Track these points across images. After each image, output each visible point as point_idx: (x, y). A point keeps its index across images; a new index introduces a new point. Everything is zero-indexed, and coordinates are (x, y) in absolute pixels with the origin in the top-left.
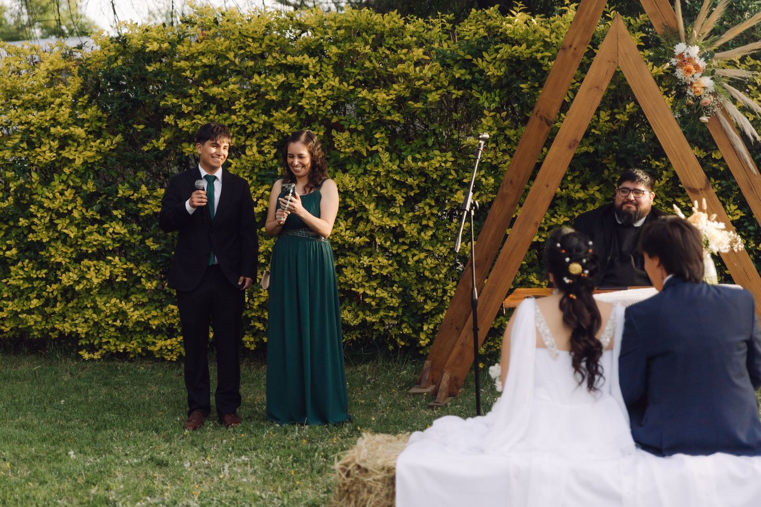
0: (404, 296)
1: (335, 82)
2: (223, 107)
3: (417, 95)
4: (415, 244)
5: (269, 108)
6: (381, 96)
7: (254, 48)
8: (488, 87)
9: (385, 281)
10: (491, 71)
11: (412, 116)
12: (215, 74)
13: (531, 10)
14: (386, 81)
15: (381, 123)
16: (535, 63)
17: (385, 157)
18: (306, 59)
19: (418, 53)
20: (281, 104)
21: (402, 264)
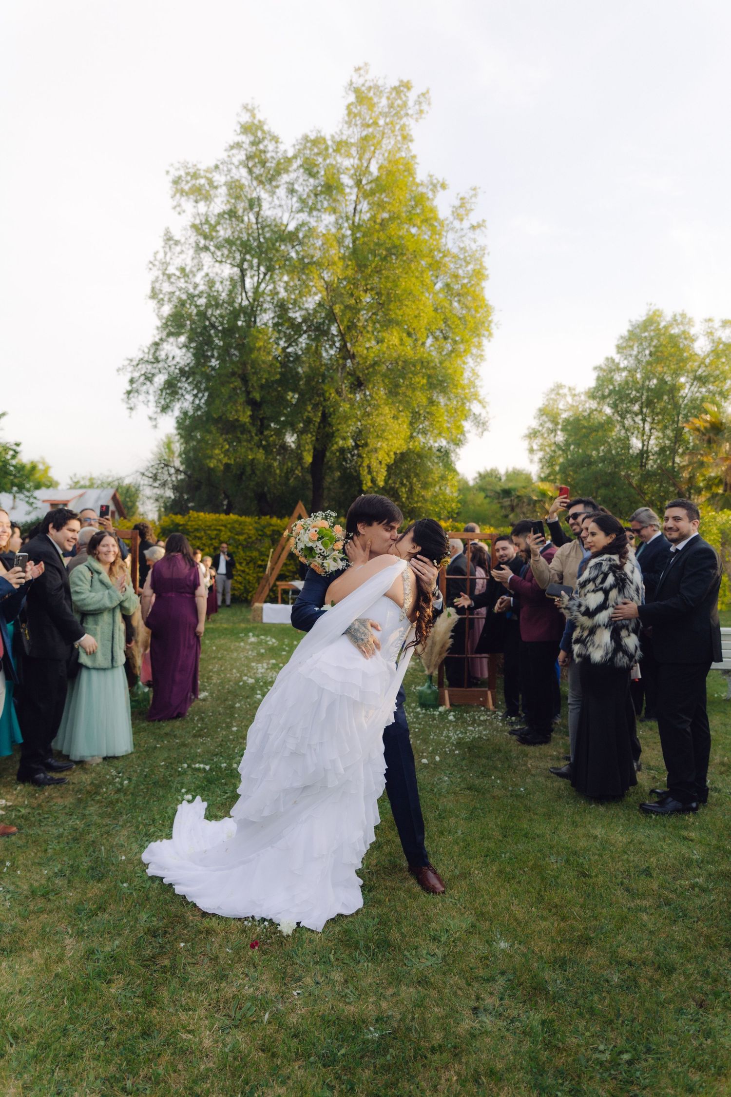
0: (245, 587)
1: (229, 534)
2: (200, 538)
3: (250, 538)
4: (248, 574)
5: (211, 539)
6: (241, 538)
7: (208, 524)
8: (267, 536)
9: (241, 583)
10: (269, 533)
11: (248, 543)
12: (197, 530)
13: (278, 517)
14: (241, 533)
15: (241, 544)
16: (278, 531)
17: (242, 553)
18: (223, 528)
19: (251, 527)
20: (215, 539)
21: (245, 579)
